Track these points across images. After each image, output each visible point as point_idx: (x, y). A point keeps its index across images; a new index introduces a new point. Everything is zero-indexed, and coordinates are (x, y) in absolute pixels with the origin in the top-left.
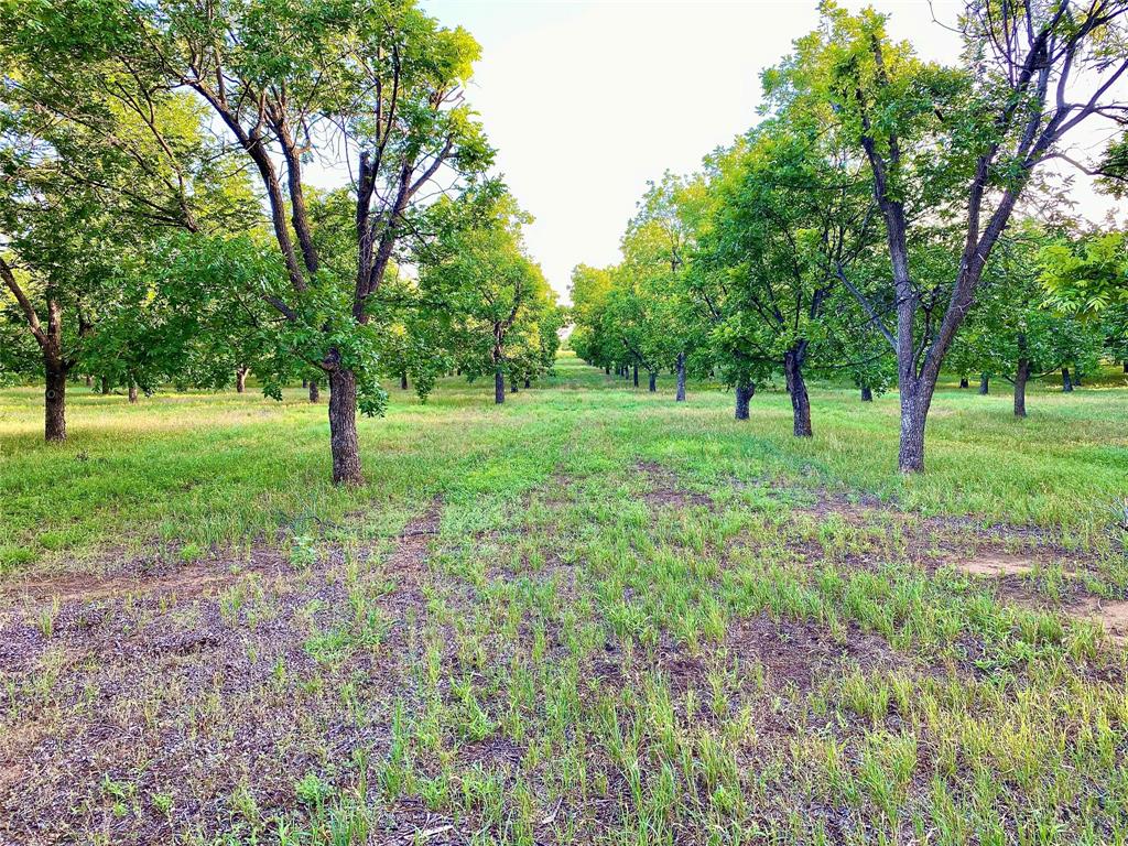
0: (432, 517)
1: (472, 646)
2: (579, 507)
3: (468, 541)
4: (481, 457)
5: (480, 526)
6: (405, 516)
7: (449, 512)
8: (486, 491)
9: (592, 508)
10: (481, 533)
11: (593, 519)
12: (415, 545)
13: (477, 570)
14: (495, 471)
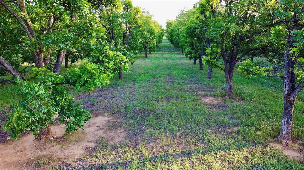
0: (134, 85)
1: (139, 98)
2: (155, 84)
3: (139, 88)
4: (141, 73)
5: (141, 86)
6: (130, 84)
7: (136, 84)
8: (142, 81)
9: (157, 84)
10: (141, 87)
11: (156, 86)
12: (132, 89)
13: (140, 92)
14: (143, 77)
